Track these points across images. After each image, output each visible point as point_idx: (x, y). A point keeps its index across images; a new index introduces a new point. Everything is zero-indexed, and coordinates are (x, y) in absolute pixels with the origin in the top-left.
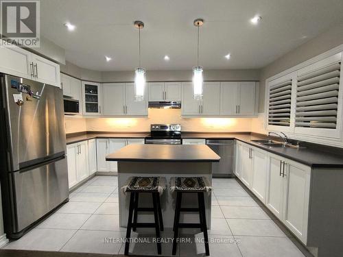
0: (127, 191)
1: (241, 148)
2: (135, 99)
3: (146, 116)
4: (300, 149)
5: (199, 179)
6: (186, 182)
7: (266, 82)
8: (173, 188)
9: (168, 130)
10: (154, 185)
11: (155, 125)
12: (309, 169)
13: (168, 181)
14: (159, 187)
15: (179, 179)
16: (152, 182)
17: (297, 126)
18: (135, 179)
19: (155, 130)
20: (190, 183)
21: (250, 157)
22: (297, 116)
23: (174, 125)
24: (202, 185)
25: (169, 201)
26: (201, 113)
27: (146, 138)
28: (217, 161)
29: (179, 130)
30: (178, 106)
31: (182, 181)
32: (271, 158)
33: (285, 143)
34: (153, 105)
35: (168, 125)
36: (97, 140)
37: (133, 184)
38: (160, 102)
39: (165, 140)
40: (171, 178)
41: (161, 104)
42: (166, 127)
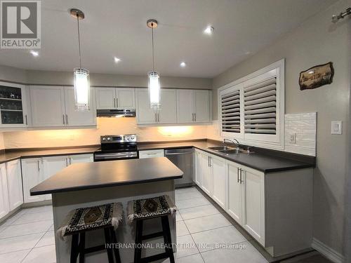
0: (66, 234)
1: (200, 156)
2: (76, 107)
3: (94, 126)
4: (250, 154)
5: (162, 199)
6: (146, 206)
7: (218, 92)
8: (132, 216)
9: (122, 141)
10: (107, 216)
11: (106, 137)
12: (262, 174)
13: (125, 207)
14: (113, 219)
15: (138, 203)
16: (103, 212)
17: (246, 132)
18: (79, 213)
19: (107, 142)
20: (151, 205)
21: (210, 165)
22: (246, 124)
23: (128, 135)
24: (165, 207)
25: (127, 231)
26: (158, 121)
27: (95, 153)
28: (180, 177)
29: (134, 140)
30: (132, 114)
31: (142, 204)
32: (228, 165)
33: (238, 149)
34: (101, 113)
35: (122, 136)
36: (23, 160)
37: (75, 221)
38: (111, 110)
39: (119, 154)
40: (129, 203)
41: (113, 113)
42: (119, 138)
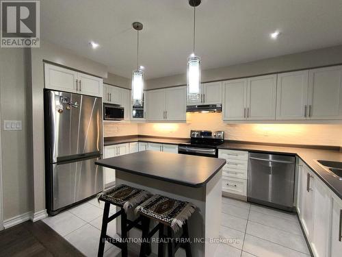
8: (138, 208)
10: (126, 199)
14: (126, 203)
15: (159, 199)
16: (131, 194)
24: (173, 215)
42: (209, 133)
